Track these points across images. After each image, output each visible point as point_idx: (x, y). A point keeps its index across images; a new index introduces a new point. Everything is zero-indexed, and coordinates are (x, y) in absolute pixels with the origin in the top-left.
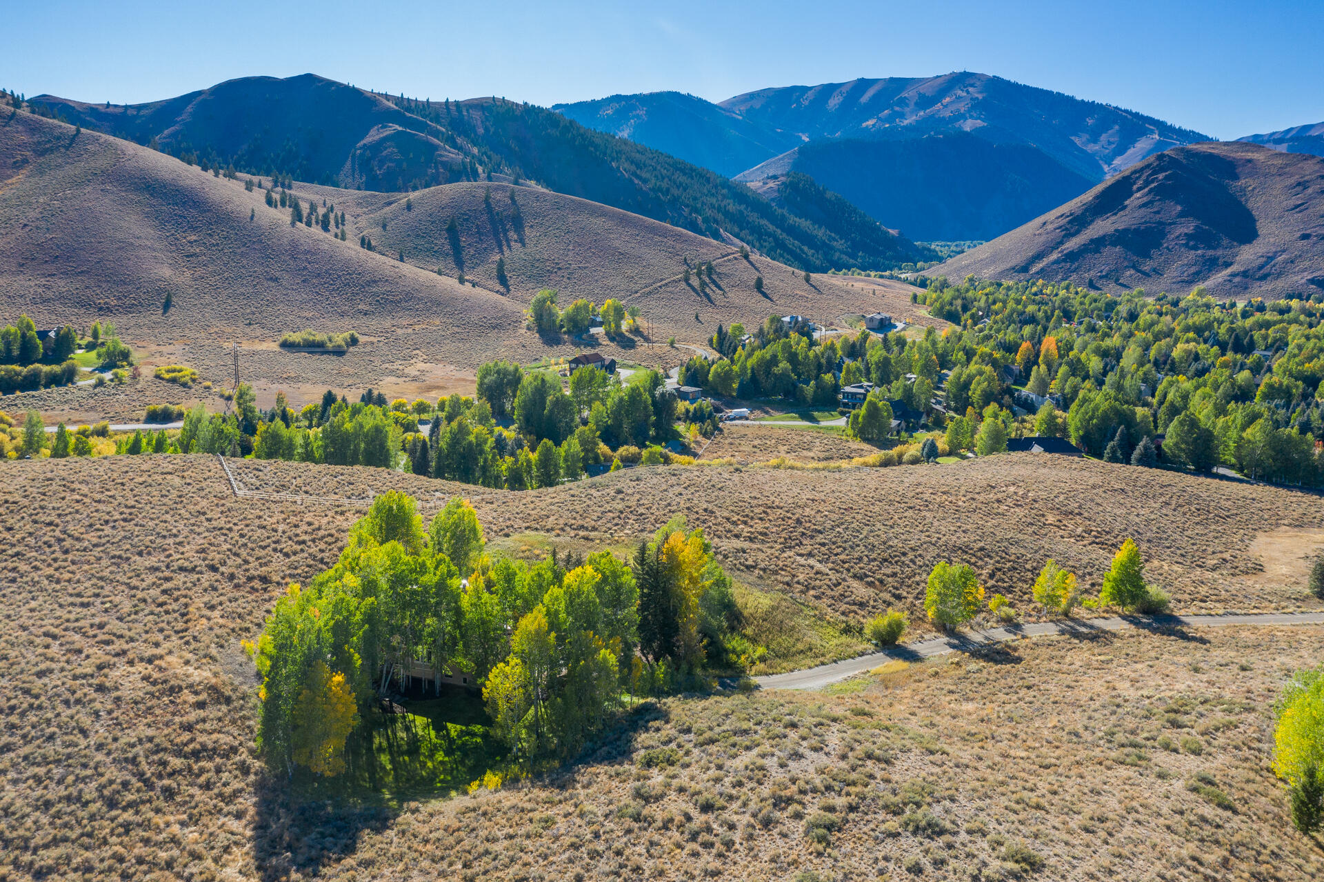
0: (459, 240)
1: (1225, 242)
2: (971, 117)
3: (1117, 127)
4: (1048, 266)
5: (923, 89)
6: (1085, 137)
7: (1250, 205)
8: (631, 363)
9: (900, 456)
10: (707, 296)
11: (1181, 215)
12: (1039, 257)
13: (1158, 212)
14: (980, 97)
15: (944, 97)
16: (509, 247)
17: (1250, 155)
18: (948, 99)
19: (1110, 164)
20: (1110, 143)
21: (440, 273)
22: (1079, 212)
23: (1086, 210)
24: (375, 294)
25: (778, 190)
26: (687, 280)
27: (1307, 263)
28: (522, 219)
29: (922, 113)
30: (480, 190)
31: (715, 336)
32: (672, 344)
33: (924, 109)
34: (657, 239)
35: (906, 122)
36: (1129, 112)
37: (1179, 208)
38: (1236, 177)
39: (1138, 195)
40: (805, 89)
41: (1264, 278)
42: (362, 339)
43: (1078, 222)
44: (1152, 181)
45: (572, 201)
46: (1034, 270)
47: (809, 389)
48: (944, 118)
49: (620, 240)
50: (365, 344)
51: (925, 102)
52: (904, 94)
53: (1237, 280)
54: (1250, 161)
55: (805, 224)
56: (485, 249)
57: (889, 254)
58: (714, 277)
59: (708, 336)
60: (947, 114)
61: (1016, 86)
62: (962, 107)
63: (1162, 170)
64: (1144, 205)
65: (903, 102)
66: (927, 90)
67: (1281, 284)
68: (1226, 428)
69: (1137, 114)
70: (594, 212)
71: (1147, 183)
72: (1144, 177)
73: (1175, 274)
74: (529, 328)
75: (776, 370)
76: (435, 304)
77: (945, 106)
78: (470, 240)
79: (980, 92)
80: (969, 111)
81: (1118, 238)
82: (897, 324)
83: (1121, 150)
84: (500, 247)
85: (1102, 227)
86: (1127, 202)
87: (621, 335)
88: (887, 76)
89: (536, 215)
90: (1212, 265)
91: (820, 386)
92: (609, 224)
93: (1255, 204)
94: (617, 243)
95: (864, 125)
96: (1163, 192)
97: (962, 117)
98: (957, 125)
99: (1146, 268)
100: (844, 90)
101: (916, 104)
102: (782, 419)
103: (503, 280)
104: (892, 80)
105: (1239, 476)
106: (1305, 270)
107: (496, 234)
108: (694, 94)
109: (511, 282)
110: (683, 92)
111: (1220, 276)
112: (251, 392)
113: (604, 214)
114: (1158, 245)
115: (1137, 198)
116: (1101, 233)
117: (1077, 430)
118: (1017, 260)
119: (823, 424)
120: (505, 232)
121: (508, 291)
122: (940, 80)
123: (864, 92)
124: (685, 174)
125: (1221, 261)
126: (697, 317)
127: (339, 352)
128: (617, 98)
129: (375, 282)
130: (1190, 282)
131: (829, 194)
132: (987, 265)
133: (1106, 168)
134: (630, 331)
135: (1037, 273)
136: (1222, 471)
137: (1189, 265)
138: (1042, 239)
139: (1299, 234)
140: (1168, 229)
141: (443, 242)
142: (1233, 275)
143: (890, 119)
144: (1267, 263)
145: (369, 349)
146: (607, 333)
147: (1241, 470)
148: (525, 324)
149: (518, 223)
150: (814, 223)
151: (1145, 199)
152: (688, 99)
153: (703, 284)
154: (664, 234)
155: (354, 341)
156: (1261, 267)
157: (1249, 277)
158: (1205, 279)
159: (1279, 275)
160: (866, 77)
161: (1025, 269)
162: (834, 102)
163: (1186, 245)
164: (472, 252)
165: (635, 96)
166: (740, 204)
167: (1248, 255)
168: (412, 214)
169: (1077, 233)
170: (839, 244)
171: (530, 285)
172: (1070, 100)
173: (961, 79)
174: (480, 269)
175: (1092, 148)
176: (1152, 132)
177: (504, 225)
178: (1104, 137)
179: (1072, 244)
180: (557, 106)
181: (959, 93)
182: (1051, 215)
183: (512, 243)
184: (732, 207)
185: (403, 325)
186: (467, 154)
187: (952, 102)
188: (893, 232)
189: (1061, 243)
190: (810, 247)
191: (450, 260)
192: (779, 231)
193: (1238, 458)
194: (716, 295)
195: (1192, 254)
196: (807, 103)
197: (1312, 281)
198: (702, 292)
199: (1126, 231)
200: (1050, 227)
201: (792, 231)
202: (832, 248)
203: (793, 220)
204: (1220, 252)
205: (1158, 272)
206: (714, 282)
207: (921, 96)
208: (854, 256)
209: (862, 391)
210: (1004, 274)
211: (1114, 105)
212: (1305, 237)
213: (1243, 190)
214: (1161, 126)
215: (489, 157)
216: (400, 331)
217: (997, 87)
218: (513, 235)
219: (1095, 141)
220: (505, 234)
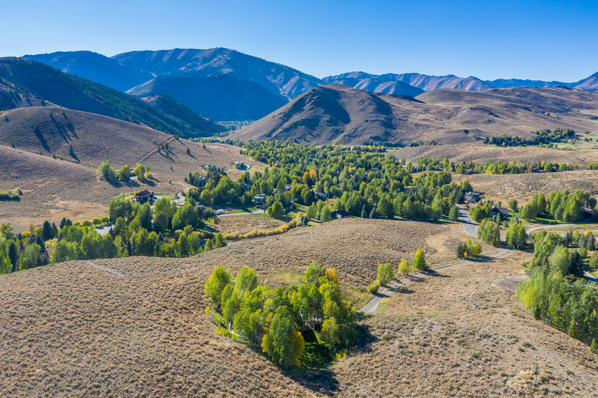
0: (43, 137)
1: (340, 123)
2: (226, 67)
3: (283, 73)
4: (278, 134)
5: (204, 54)
6: (272, 77)
7: (346, 109)
8: (159, 193)
9: (295, 223)
10: (170, 158)
11: (324, 113)
12: (274, 130)
13: (316, 112)
14: (229, 59)
15: (214, 58)
16: (70, 139)
17: (343, 90)
18: (215, 59)
19: (282, 88)
20: (281, 79)
21: (41, 154)
22: (287, 112)
23: (289, 111)
24: (17, 168)
25: (156, 102)
26: (159, 152)
27: (369, 131)
28: (72, 125)
29: (205, 65)
30: (46, 111)
31: (188, 178)
32: (170, 182)
33: (206, 63)
34: (139, 133)
35: (199, 69)
36: (287, 67)
37: (323, 110)
38: (340, 98)
39: (308, 105)
40: (151, 52)
41: (355, 137)
42: (24, 191)
43: (287, 116)
44: (312, 100)
45: (95, 116)
46: (273, 136)
47: (243, 198)
48: (214, 68)
49: (124, 134)
50: (26, 193)
51: (206, 60)
52: (197, 56)
53: (347, 138)
54: (344, 92)
55: (171, 117)
56: (58, 141)
57: (208, 129)
58: (169, 149)
59: (184, 178)
60: (216, 65)
61: (243, 54)
62: (222, 63)
63: (315, 95)
64: (311, 109)
65: (196, 60)
66: (206, 55)
67: (361, 139)
68: (396, 203)
69: (290, 68)
70: (107, 121)
71: (310, 101)
72: (309, 98)
73: (325, 136)
74: (101, 179)
75: (229, 192)
76: (51, 171)
77: (215, 62)
78: (49, 136)
79: (228, 57)
80: (225, 64)
81: (303, 122)
82: (247, 165)
83: (285, 82)
84: (65, 139)
85: (296, 118)
86: (304, 108)
87: (145, 180)
88: (188, 48)
89: (79, 123)
90: (337, 132)
91: (247, 197)
92: (116, 127)
93: (348, 108)
94: (123, 136)
95: (180, 69)
96: (317, 104)
97: (222, 67)
98: (221, 70)
99: (314, 134)
100: (170, 53)
101: (202, 61)
102: (238, 212)
103: (74, 156)
104: (190, 50)
105: (401, 218)
106: (368, 134)
107: (61, 133)
108: (99, 52)
109: (78, 157)
110: (93, 51)
111: (341, 137)
112: (10, 226)
113: (112, 122)
114: (318, 125)
115: (307, 106)
116: (296, 120)
117: (348, 207)
118: (266, 132)
119: (254, 213)
120: (66, 132)
121: (79, 161)
122: (212, 51)
123: (179, 55)
124: (115, 95)
125: (340, 131)
126: (171, 169)
127: (16, 199)
128: (59, 53)
129: (14, 161)
130: (331, 139)
131: (179, 103)
132: (254, 134)
133: (280, 89)
134: (148, 177)
135: (274, 137)
136: (396, 217)
137: (330, 133)
138: (274, 123)
139: (364, 120)
140: (320, 118)
141: (33, 137)
142: (345, 136)
143: (191, 67)
144: (355, 131)
145: (30, 196)
146: (139, 179)
147: (402, 216)
148: (98, 177)
149: (71, 127)
150: (175, 117)
151: (311, 107)
152: (96, 54)
153: (167, 154)
154: (142, 130)
155: (21, 193)
156: (354, 133)
157: (350, 137)
158: (336, 138)
159: (360, 136)
160: (180, 48)
161: (269, 136)
162: (165, 58)
163: (327, 125)
164: (52, 143)
165: (68, 52)
166: (143, 109)
167: (349, 128)
168: (11, 123)
169: (287, 120)
170: (187, 126)
171: (89, 158)
172: (264, 61)
173: (220, 51)
174: (58, 151)
175: (274, 81)
176: (296, 75)
177: (64, 129)
178: (278, 77)
179: (286, 125)
180: (26, 56)
181: (220, 56)
182: (276, 112)
183: (71, 137)
184: (141, 111)
185: (41, 183)
186: (11, 87)
187: (218, 61)
188: (207, 119)
189: (282, 125)
190: (177, 128)
191: (41, 147)
192: (163, 122)
193: (401, 212)
194: (174, 158)
195: (330, 129)
196: (153, 58)
197: (371, 138)
198: (167, 157)
199: (305, 119)
200: (277, 118)
201: (167, 120)
202: (185, 128)
203: (166, 115)
204: (339, 127)
205: (319, 135)
206: (170, 152)
207: (204, 57)
208: (194, 131)
209: (262, 198)
210: (261, 137)
211: (281, 64)
212: (366, 121)
213: (343, 103)
214: (299, 72)
215: (21, 89)
216: (40, 186)
217: (235, 54)
218: (69, 133)
219: (275, 78)
220: (66, 133)
